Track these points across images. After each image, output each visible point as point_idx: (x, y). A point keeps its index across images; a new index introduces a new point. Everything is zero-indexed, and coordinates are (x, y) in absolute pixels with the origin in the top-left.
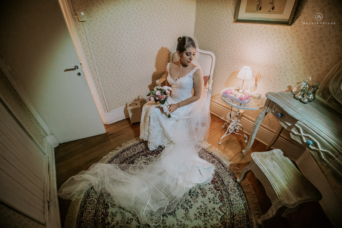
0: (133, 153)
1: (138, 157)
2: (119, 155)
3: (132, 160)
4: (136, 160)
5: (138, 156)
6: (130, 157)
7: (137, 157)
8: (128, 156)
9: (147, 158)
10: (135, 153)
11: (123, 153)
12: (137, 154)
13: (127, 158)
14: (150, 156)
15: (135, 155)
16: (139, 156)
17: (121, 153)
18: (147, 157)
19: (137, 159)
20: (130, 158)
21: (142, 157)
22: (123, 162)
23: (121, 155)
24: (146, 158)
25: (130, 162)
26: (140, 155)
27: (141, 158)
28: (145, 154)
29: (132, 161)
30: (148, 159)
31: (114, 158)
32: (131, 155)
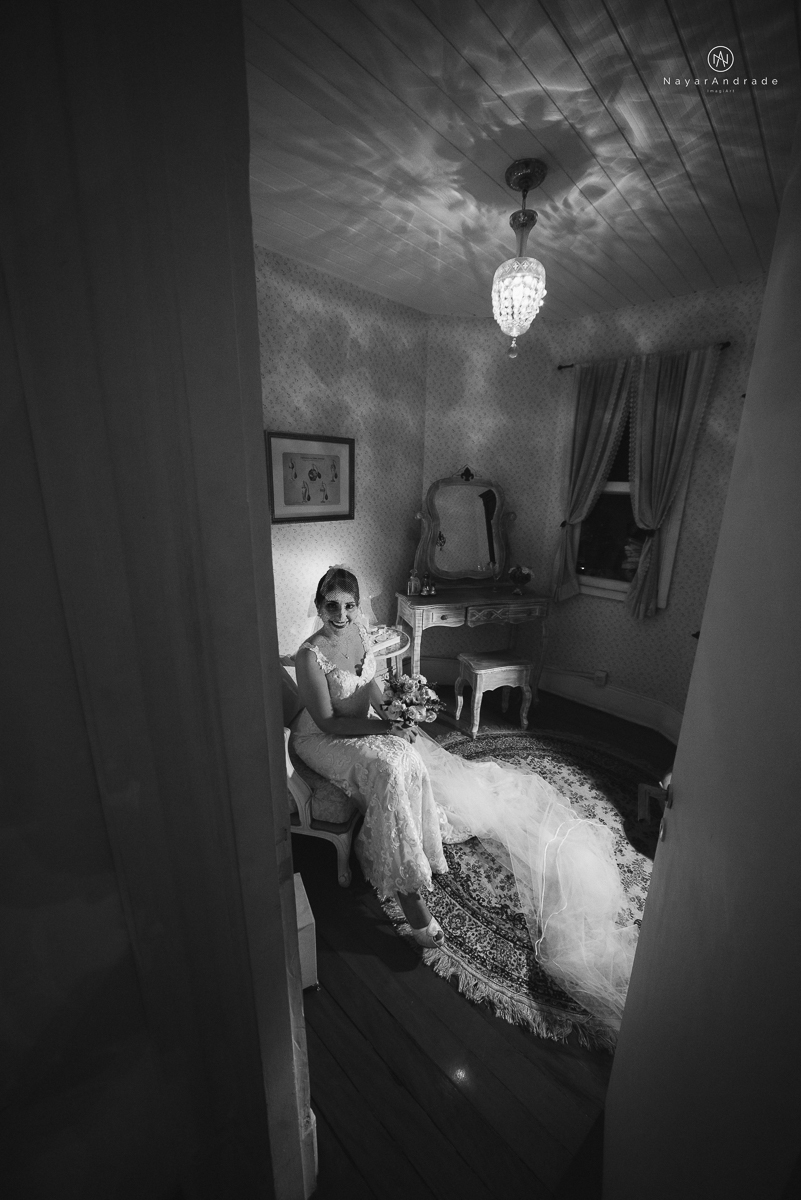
0: (470, 920)
1: (479, 900)
2: (496, 967)
3: (493, 915)
4: (489, 902)
5: (476, 902)
6: (489, 923)
7: (480, 904)
8: (486, 933)
9: (472, 875)
10: (468, 914)
11: (482, 955)
12: (469, 909)
13: (494, 932)
14: (464, 868)
15: (474, 914)
16: (474, 899)
17: (483, 962)
18: (468, 876)
19: (484, 901)
20: (492, 923)
21: (475, 891)
22: (512, 941)
23: (493, 959)
24: (473, 880)
25: (504, 917)
26: (471, 896)
27: (477, 893)
28: (462, 885)
29: (497, 913)
30: (475, 872)
31: (512, 980)
32: (480, 924)
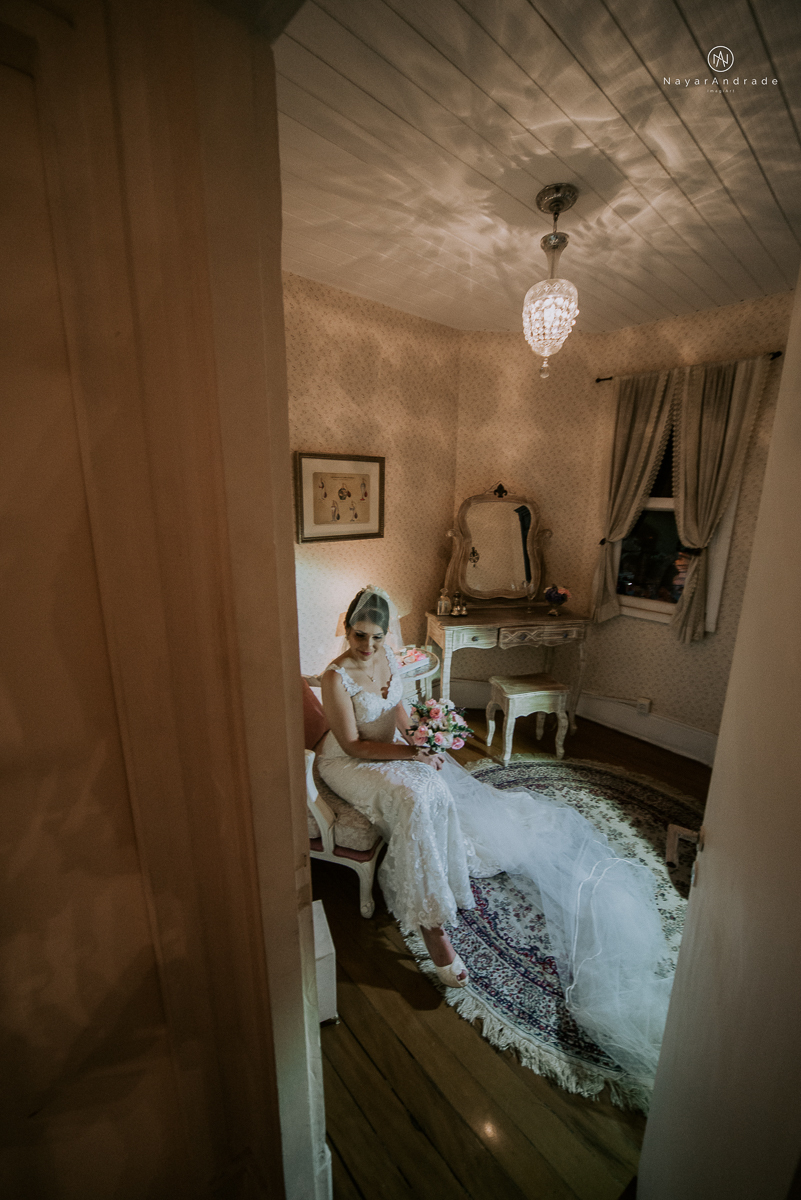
0: (497, 961)
1: (506, 940)
2: (524, 1013)
3: (522, 957)
4: (518, 943)
5: (504, 942)
6: (517, 965)
7: (508, 944)
8: (514, 975)
9: (501, 912)
10: (494, 954)
11: (509, 998)
12: (496, 948)
13: (523, 975)
14: (491, 905)
15: (501, 954)
16: (502, 938)
17: (510, 1007)
18: (496, 913)
19: (512, 941)
20: (521, 966)
21: (502, 929)
22: (541, 986)
23: (521, 1004)
24: (501, 917)
25: (534, 960)
26: (499, 935)
27: (505, 932)
28: (489, 923)
29: (526, 955)
30: (503, 909)
31: (540, 1028)
32: (507, 965)
